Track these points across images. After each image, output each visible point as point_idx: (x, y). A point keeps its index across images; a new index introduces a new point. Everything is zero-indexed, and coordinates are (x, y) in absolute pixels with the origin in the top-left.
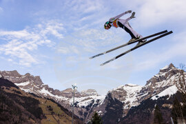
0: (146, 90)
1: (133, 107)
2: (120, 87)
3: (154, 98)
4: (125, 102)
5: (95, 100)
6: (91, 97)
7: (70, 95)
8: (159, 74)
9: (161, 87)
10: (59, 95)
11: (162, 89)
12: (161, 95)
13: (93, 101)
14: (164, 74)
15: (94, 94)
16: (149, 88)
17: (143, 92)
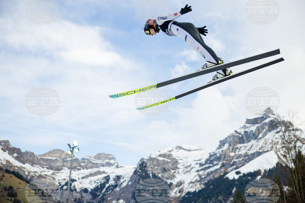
0: (218, 159)
1: (189, 193)
2: (164, 151)
3: (232, 175)
4: (175, 182)
5: (112, 177)
6: (102, 169)
7: (58, 164)
8: (245, 127)
9: (246, 155)
10: (33, 163)
11: (249, 158)
12: (246, 169)
13: (107, 179)
14: (253, 128)
15: (109, 164)
16: (224, 156)
17: (211, 162)
